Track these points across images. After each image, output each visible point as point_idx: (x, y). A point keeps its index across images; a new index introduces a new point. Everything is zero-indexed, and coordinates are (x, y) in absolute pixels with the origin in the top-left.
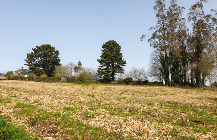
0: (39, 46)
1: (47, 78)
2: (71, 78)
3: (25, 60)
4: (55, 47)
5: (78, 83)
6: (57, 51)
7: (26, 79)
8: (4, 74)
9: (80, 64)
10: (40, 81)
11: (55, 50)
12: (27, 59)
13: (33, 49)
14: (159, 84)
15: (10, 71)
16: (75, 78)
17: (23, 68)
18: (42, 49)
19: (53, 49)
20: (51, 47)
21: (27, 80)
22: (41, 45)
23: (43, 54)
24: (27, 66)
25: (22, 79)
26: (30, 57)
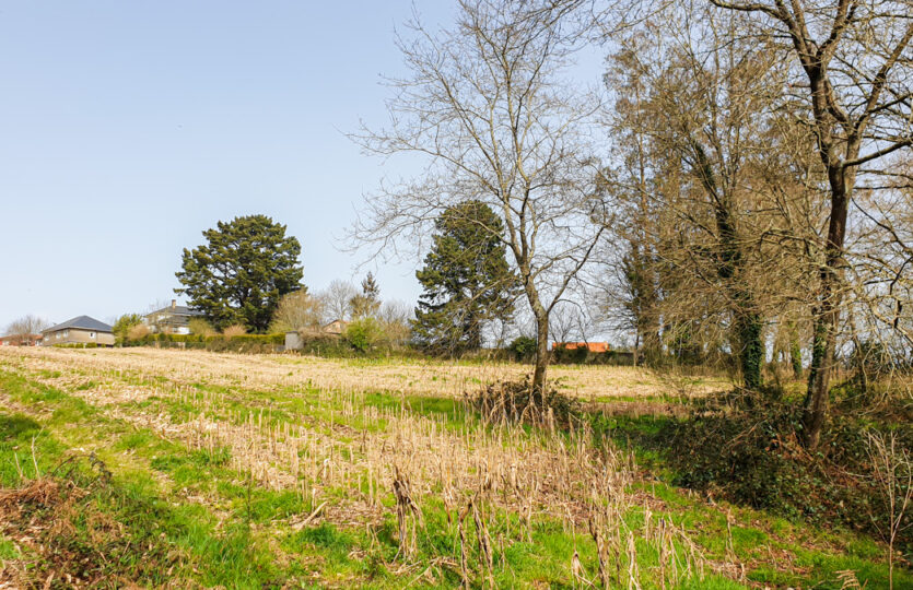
0: (229, 223)
1: (243, 339)
2: (317, 339)
3: (179, 275)
4: (285, 227)
5: (340, 354)
6: (293, 238)
7: (179, 344)
8: (112, 324)
9: (370, 286)
10: (221, 350)
11: (285, 237)
12: (183, 271)
13: (204, 233)
14: (621, 359)
15: (130, 313)
16: (330, 340)
17: (173, 301)
18: (237, 233)
19: (278, 231)
20: (270, 226)
21: (181, 347)
22: (236, 219)
23: (241, 251)
24: (185, 295)
25: (167, 341)
26: (195, 265)
